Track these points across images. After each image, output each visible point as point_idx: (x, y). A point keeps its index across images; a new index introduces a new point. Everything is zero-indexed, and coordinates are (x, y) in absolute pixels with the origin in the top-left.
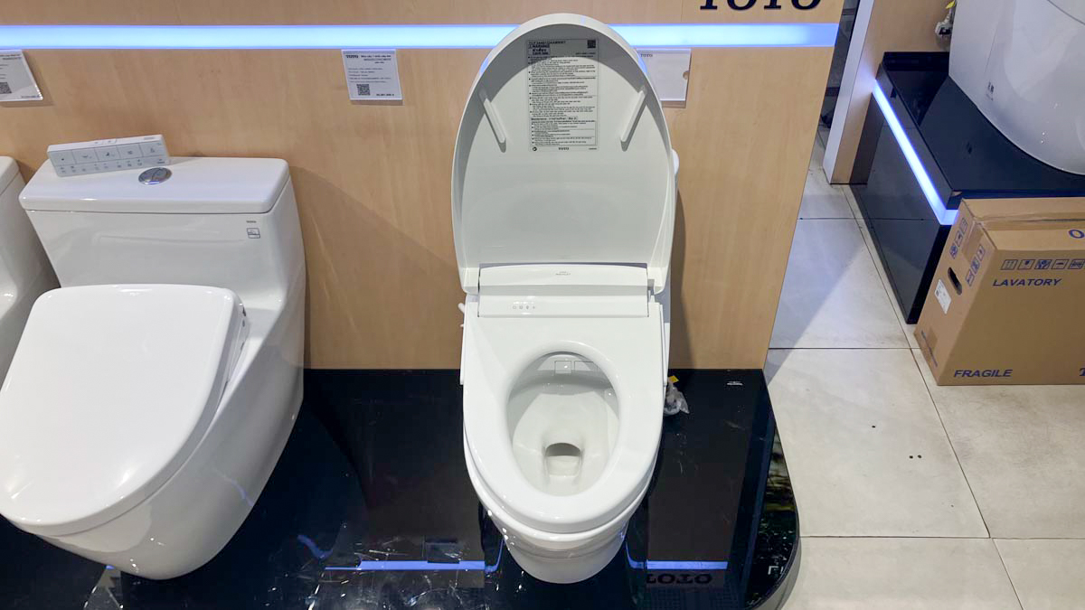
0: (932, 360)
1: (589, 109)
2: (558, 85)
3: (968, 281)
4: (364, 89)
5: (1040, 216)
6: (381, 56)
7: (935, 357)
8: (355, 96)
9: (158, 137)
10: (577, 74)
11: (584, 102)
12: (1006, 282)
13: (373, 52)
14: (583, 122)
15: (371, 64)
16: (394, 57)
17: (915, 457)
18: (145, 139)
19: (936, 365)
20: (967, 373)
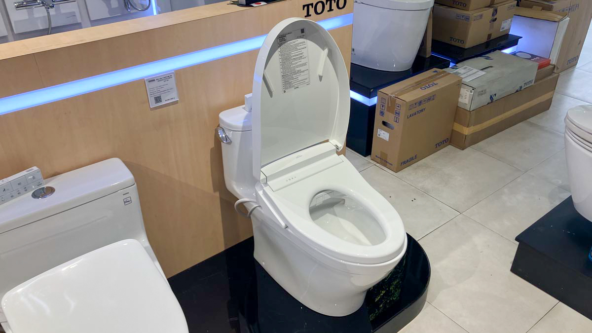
0: (388, 164)
1: (305, 64)
2: (292, 55)
3: (396, 121)
4: (158, 99)
5: (407, 87)
6: (166, 77)
7: (389, 162)
8: (153, 105)
9: (35, 168)
10: (298, 48)
11: (303, 61)
12: (411, 116)
13: (162, 76)
14: (303, 71)
15: (162, 83)
16: (173, 76)
17: (414, 200)
18: (27, 171)
19: (392, 165)
20: (404, 163)
